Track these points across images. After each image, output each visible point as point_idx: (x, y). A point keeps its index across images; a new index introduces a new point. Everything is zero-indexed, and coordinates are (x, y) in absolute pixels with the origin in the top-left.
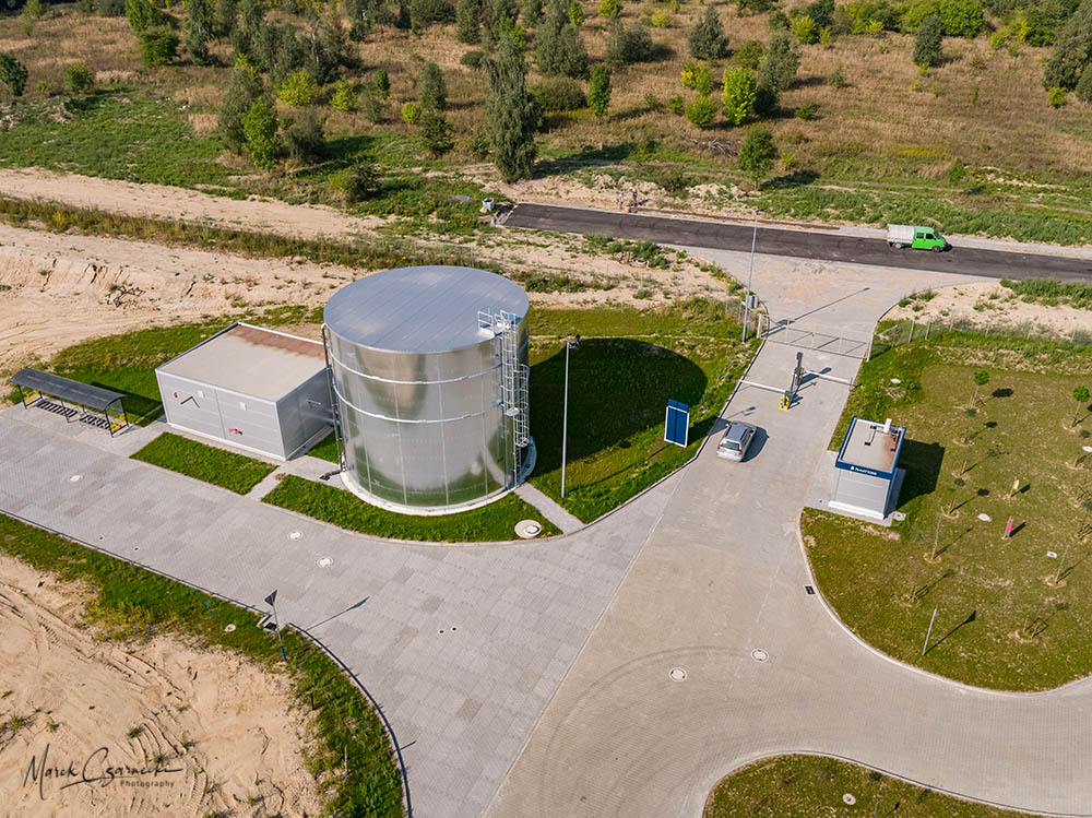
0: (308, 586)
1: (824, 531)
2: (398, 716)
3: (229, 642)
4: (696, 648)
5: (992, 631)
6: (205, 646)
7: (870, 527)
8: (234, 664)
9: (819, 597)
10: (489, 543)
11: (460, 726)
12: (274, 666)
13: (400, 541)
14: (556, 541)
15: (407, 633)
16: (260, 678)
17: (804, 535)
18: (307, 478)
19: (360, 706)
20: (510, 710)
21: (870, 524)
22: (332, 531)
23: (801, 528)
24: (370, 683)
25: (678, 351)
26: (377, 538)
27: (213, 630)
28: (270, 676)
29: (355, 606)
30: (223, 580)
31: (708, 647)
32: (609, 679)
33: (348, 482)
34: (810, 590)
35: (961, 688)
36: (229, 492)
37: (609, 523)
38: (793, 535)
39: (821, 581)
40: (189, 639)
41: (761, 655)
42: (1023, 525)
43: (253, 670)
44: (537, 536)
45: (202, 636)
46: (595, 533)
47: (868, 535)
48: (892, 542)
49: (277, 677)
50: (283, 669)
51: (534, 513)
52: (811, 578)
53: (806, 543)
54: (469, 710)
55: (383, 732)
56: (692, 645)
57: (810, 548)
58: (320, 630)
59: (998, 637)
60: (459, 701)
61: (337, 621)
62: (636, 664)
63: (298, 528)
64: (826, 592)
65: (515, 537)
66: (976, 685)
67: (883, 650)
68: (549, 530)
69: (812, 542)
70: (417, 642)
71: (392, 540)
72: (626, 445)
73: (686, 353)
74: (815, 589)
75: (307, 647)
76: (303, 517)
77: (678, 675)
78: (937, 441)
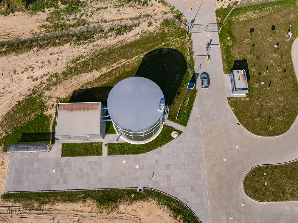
0: (139, 175)
1: (234, 103)
2: (180, 198)
3: (135, 199)
4: (225, 151)
5: (275, 119)
6: (131, 203)
7: (243, 99)
8: (140, 203)
9: (241, 125)
10: (169, 143)
11: (193, 194)
12: (149, 200)
13: (149, 152)
14: (182, 135)
15: (168, 177)
16: (148, 204)
17: (231, 107)
18: (113, 143)
19: (173, 200)
20: (200, 185)
21: (242, 97)
22: (132, 157)
23: (230, 105)
24: (170, 193)
25: (172, 48)
26: (143, 154)
27: (129, 198)
28: (150, 202)
29: (153, 175)
30: (119, 183)
31: (226, 150)
32: (213, 168)
33: (123, 139)
34: (239, 124)
35: (274, 138)
36: (97, 156)
37: (189, 123)
38: (228, 108)
39: (240, 120)
40: (126, 203)
41: (237, 147)
42: (271, 82)
43: (146, 203)
44: (178, 136)
45: (129, 201)
46: (189, 128)
47: (243, 101)
48: (248, 101)
49: (152, 202)
50: (151, 199)
51: (173, 129)
52: (237, 120)
53: (232, 110)
54: (193, 189)
55: (181, 203)
56: (224, 151)
57: (234, 111)
58: (151, 185)
59: (276, 120)
60: (189, 188)
61: (152, 181)
62: (216, 162)
63: (124, 160)
64: (242, 123)
65: (173, 139)
66: (276, 136)
67: (258, 134)
68: (179, 132)
69: (234, 109)
70: (172, 178)
71: (147, 153)
72: (179, 94)
73: (174, 47)
74: (239, 123)
75: (152, 192)
76: (122, 156)
77: (225, 160)
78: (244, 58)
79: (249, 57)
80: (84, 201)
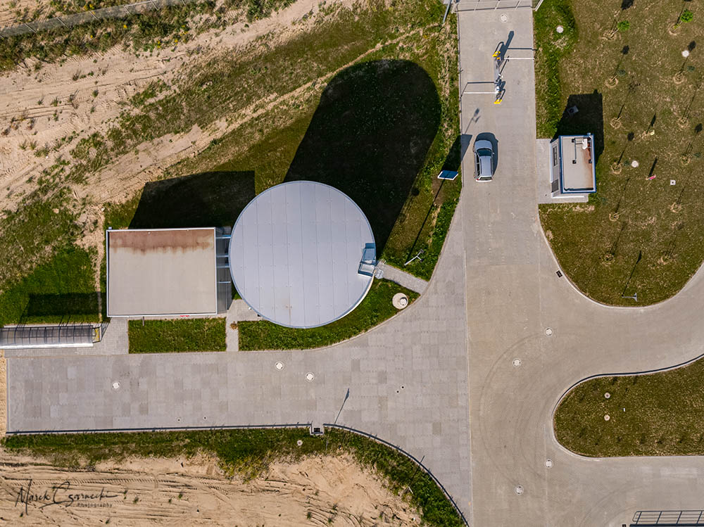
0: (314, 397)
1: (553, 218)
2: (408, 448)
3: (306, 450)
4: (518, 342)
5: (651, 263)
6: (298, 459)
7: (578, 207)
8: (318, 460)
9: (565, 278)
10: (386, 322)
11: (438, 439)
12: (337, 452)
13: (338, 343)
14: (419, 301)
15: (382, 401)
16: (335, 460)
17: (545, 231)
18: (251, 320)
19: (391, 453)
20: (454, 420)
21: (577, 204)
22: (297, 354)
23: (542, 226)
24: (384, 436)
25: (402, 57)
26: (324, 347)
27: (293, 448)
28: (339, 457)
29: (347, 397)
30: (269, 415)
31: (523, 340)
32: (488, 381)
34: (559, 274)
35: (641, 309)
36: (215, 353)
37: (438, 271)
38: (539, 232)
39: (563, 265)
40: (286, 458)
41: (549, 332)
42: (656, 160)
43: (329, 458)
44: (409, 304)
45: (291, 454)
46: (436, 284)
47: (578, 214)
48: (592, 213)
49: (343, 457)
50: (342, 451)
51: (397, 288)
52: (558, 265)
53: (548, 237)
54: (437, 429)
55: (409, 460)
56: (516, 341)
57: (551, 241)
58: (341, 420)
59: (654, 265)
60: (430, 426)
61: (345, 411)
62: (496, 367)
63: (277, 361)
64: (567, 273)
65: (397, 311)
66: (648, 305)
67: (604, 301)
68: (412, 296)
69: (551, 236)
70: (390, 404)
71: (333, 345)
72: (416, 192)
73: (407, 56)
74: (562, 272)
75: (344, 434)
76: (272, 351)
77: (517, 363)
78: (596, 88)
79: (609, 85)
80: (191, 454)
